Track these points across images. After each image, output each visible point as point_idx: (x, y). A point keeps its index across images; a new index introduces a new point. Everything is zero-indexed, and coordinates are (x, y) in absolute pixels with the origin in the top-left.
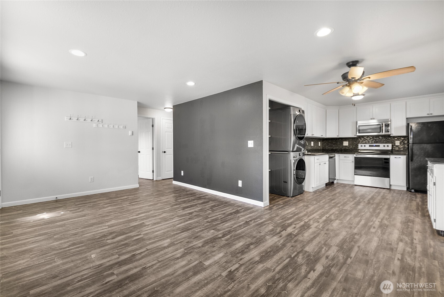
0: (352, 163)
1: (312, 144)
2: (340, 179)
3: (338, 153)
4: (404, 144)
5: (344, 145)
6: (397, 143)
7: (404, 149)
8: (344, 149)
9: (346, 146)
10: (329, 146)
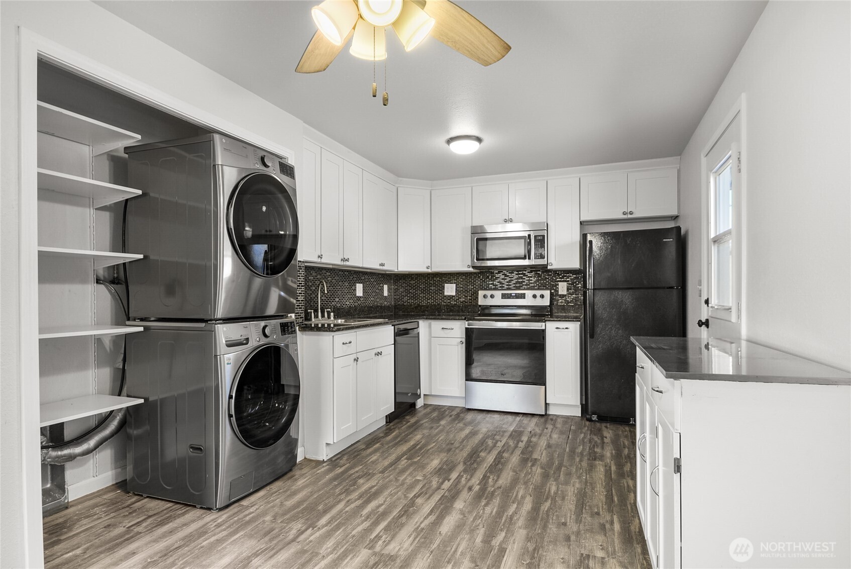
0: (460, 346)
1: (359, 290)
2: (433, 394)
3: (426, 319)
4: (576, 289)
5: (445, 294)
6: (562, 288)
7: (576, 304)
8: (447, 305)
9: (451, 297)
10: (411, 298)
